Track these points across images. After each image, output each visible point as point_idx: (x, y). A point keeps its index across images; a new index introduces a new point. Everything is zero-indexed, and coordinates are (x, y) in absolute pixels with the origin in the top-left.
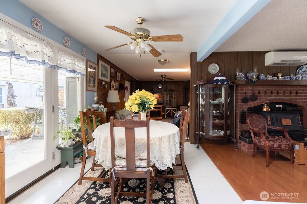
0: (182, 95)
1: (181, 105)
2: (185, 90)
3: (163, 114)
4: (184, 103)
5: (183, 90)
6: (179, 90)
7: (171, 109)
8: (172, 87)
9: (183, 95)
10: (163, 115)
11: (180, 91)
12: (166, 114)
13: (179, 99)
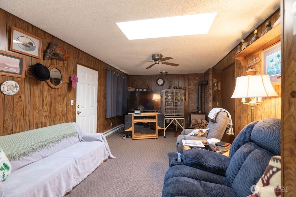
0: (194, 96)
1: (193, 111)
2: (200, 87)
3: (158, 128)
4: (198, 108)
5: (197, 87)
6: (189, 87)
7: (175, 119)
8: (179, 83)
9: (196, 96)
10: (159, 130)
11: (192, 89)
12: (165, 129)
13: (190, 101)
